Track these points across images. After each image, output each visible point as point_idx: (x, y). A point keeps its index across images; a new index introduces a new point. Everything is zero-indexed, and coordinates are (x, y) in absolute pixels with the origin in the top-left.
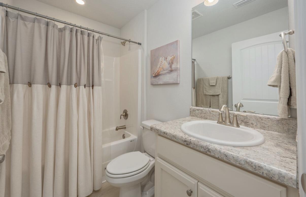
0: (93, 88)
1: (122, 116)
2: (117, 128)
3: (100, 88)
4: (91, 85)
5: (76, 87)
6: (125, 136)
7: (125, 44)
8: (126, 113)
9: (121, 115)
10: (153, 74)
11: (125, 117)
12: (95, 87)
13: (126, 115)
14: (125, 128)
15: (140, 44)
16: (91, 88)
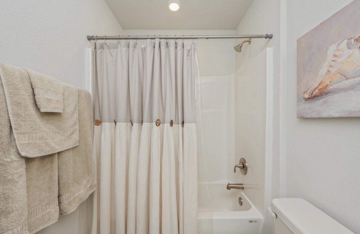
0: (183, 126)
1: (237, 169)
2: (229, 186)
3: (193, 125)
4: (180, 122)
5: (158, 125)
6: (242, 201)
7: (242, 48)
8: (243, 165)
9: (235, 167)
10: (305, 92)
11: (242, 170)
12: (185, 125)
13: (244, 168)
14: (243, 188)
15: (269, 37)
16: (180, 125)
